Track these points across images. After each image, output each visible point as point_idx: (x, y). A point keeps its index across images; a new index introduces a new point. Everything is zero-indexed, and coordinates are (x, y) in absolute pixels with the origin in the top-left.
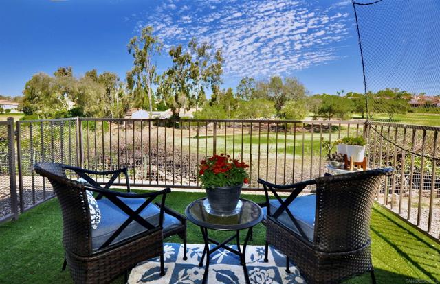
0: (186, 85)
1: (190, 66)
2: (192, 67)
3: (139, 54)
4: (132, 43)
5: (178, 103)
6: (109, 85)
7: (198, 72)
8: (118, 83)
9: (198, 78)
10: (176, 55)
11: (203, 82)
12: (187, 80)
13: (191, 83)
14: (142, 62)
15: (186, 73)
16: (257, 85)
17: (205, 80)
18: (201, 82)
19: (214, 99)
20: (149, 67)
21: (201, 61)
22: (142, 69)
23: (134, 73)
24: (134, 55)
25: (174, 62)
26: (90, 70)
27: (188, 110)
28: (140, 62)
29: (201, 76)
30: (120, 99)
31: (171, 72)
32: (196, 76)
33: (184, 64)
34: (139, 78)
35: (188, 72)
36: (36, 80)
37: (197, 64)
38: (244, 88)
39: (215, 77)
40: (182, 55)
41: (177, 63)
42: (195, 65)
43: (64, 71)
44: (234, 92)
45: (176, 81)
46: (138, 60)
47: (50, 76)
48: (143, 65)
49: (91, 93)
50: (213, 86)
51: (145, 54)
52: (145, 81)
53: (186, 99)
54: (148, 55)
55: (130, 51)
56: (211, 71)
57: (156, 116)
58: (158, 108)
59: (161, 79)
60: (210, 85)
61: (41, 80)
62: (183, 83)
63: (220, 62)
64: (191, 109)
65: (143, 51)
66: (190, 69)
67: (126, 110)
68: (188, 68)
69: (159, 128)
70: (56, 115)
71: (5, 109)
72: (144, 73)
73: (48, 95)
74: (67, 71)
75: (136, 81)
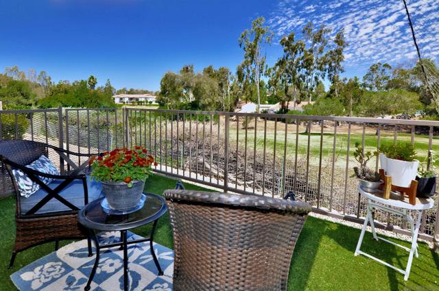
0: (297, 76)
1: (302, 54)
2: (306, 54)
3: (249, 47)
4: (243, 37)
5: (288, 96)
6: (223, 79)
7: (312, 60)
8: (229, 76)
9: (312, 67)
10: (288, 44)
11: (319, 71)
12: (299, 70)
13: (304, 74)
14: (252, 54)
15: (298, 63)
16: (394, 72)
17: (320, 69)
18: (315, 72)
19: (332, 91)
20: (259, 59)
21: (316, 47)
22: (251, 62)
23: (243, 66)
24: (244, 49)
25: (285, 51)
26: (207, 67)
27: (298, 103)
28: (250, 55)
29: (315, 65)
30: (232, 92)
31: (281, 63)
32: (310, 65)
33: (296, 53)
34: (249, 71)
35: (301, 62)
36: (166, 78)
37: (311, 51)
38: (375, 76)
39: (333, 64)
40: (294, 44)
41: (288, 52)
42: (308, 53)
43: (187, 68)
44: (361, 81)
45: (287, 71)
46: (249, 53)
47: (176, 74)
48: (253, 58)
49: (206, 87)
50: (330, 75)
51: (255, 47)
52: (254, 74)
53: (297, 91)
54: (258, 47)
55: (241, 45)
56: (329, 58)
57: (264, 109)
58: (269, 101)
59: (272, 70)
60: (327, 74)
61: (169, 78)
62: (294, 73)
63: (342, 47)
64: (302, 102)
65: (253, 43)
66: (303, 58)
67: (236, 103)
68: (301, 57)
69: (268, 122)
70: (180, 107)
71: (149, 101)
72: (253, 66)
73: (174, 89)
74: (189, 68)
75: (246, 74)
